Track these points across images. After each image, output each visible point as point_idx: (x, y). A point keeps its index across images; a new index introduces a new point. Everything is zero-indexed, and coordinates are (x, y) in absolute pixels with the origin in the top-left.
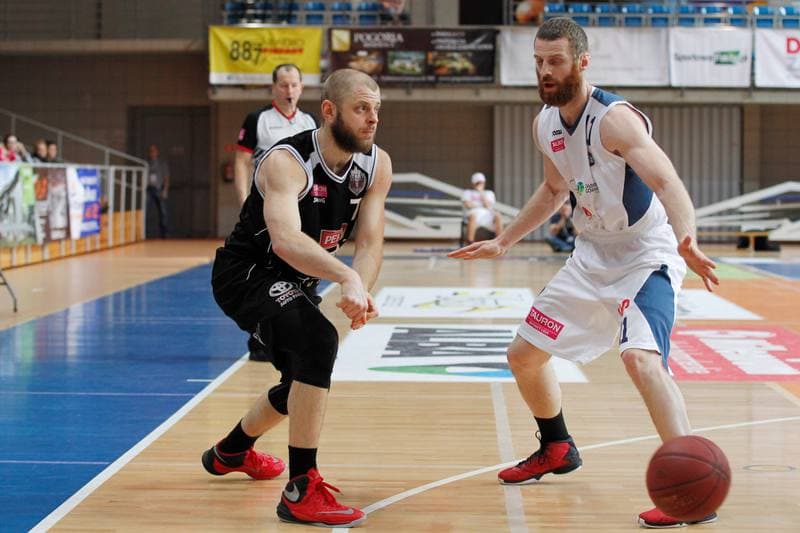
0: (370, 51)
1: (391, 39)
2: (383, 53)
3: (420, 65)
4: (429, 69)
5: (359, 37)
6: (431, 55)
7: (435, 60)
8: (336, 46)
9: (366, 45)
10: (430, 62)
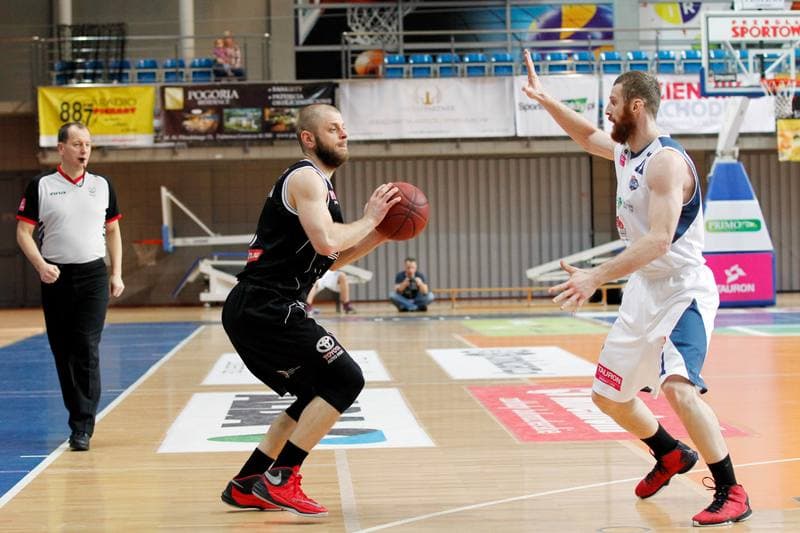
0: (205, 109)
1: (225, 95)
2: (218, 110)
3: (257, 123)
4: (266, 126)
5: (192, 94)
6: (268, 112)
7: (271, 117)
8: (170, 105)
9: (201, 103)
10: (267, 119)
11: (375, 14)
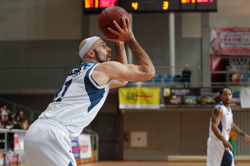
0: (177, 96)
1: (184, 92)
2: (182, 97)
3: (196, 101)
4: (199, 102)
5: (173, 91)
6: (200, 97)
7: (201, 99)
8: (165, 95)
9: (176, 94)
10: (199, 99)
11: (239, 60)
